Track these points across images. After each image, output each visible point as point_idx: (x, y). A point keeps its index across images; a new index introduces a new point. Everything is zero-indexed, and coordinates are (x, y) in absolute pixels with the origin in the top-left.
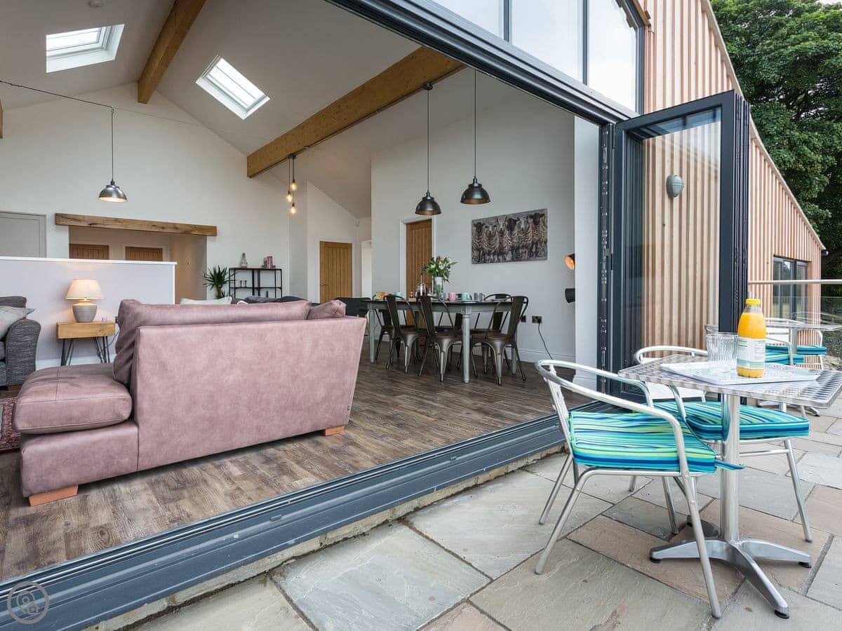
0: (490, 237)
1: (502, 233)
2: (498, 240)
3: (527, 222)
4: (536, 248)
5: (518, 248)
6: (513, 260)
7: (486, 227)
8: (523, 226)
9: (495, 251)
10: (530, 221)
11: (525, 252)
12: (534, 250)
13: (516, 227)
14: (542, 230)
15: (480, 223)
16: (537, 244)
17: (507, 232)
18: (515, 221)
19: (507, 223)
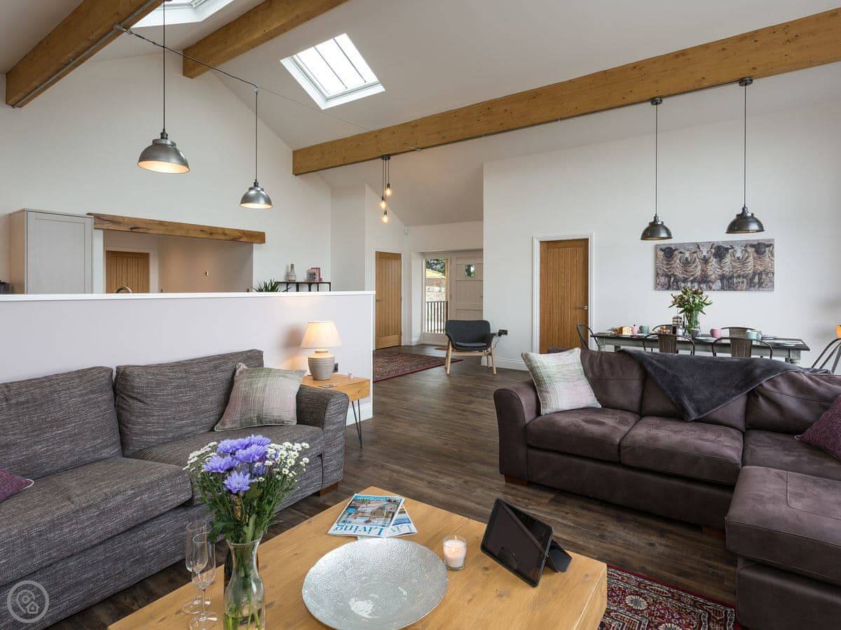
0: (686, 263)
1: (705, 261)
2: (699, 267)
3: (746, 251)
4: (760, 279)
5: (731, 277)
6: (723, 289)
7: (681, 253)
8: (739, 254)
9: (695, 279)
10: (751, 250)
11: (743, 282)
12: (756, 280)
13: (728, 256)
14: (768, 260)
15: (671, 248)
16: (760, 274)
17: (713, 261)
18: (727, 250)
19: (713, 250)
